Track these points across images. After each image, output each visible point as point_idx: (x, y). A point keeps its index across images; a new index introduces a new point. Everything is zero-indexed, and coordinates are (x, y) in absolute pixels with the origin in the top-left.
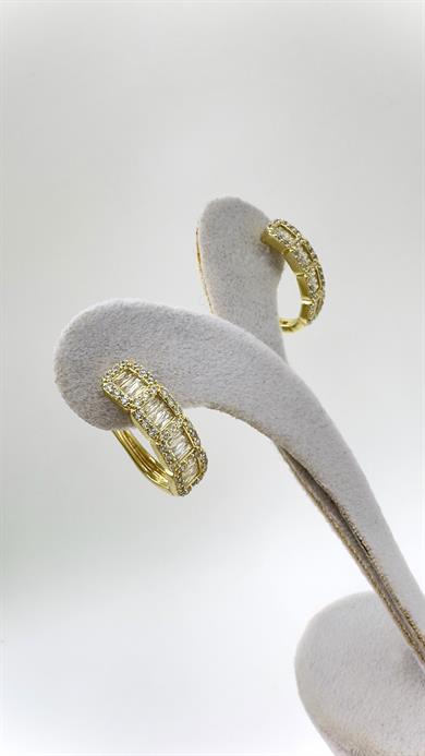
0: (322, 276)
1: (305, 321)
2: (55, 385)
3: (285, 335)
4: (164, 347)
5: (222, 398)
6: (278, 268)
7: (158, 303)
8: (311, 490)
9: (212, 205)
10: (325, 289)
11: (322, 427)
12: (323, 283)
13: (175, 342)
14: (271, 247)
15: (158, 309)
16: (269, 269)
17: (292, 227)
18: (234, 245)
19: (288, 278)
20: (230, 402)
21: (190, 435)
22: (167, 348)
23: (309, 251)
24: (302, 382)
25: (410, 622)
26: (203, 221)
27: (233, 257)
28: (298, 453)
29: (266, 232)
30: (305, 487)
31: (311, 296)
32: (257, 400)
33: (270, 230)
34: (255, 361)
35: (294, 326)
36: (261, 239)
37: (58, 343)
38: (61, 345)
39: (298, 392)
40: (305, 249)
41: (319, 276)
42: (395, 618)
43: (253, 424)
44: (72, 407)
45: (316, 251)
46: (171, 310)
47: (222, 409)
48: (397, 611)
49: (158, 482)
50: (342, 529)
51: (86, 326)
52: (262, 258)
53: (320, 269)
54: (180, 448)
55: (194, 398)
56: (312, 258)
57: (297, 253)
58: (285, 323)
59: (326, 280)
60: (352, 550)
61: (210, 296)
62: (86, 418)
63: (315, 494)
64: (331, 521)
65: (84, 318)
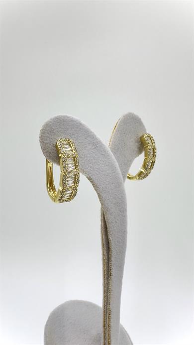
0: (154, 165)
1: (138, 178)
2: (40, 132)
3: (127, 180)
4: (85, 146)
5: (94, 177)
6: (140, 152)
7: (92, 130)
8: (104, 237)
9: (130, 113)
10: (152, 170)
11: (122, 215)
12: (153, 168)
13: (90, 147)
14: (142, 142)
15: (91, 132)
16: (136, 149)
17: (153, 140)
18: (130, 132)
19: (142, 157)
20: (96, 181)
21: (76, 180)
22: (86, 147)
23: (154, 152)
24: (125, 194)
25: (109, 317)
26: (124, 116)
27: (127, 136)
28: (108, 218)
29: (143, 136)
30: (102, 234)
31: (146, 169)
32: (106, 188)
33: (145, 135)
34: (114, 174)
35: (132, 178)
36: (140, 138)
37: (50, 118)
38: (51, 119)
39: (122, 197)
40: (153, 151)
41: (153, 163)
42: (104, 312)
43: (99, 196)
44: (41, 142)
45: (157, 154)
46: (96, 136)
47: (92, 182)
48: (107, 309)
49: (51, 194)
50: (106, 261)
51: (63, 119)
52: (137, 144)
53: (154, 162)
54: (70, 182)
55: (85, 170)
56: (154, 155)
57: (150, 149)
58: (129, 175)
59: (154, 167)
60: (104, 272)
61: (111, 142)
62: (43, 150)
63: (104, 240)
64: (104, 255)
65: (64, 117)
